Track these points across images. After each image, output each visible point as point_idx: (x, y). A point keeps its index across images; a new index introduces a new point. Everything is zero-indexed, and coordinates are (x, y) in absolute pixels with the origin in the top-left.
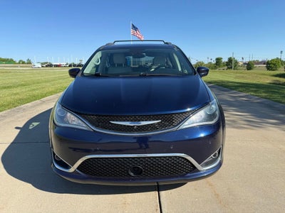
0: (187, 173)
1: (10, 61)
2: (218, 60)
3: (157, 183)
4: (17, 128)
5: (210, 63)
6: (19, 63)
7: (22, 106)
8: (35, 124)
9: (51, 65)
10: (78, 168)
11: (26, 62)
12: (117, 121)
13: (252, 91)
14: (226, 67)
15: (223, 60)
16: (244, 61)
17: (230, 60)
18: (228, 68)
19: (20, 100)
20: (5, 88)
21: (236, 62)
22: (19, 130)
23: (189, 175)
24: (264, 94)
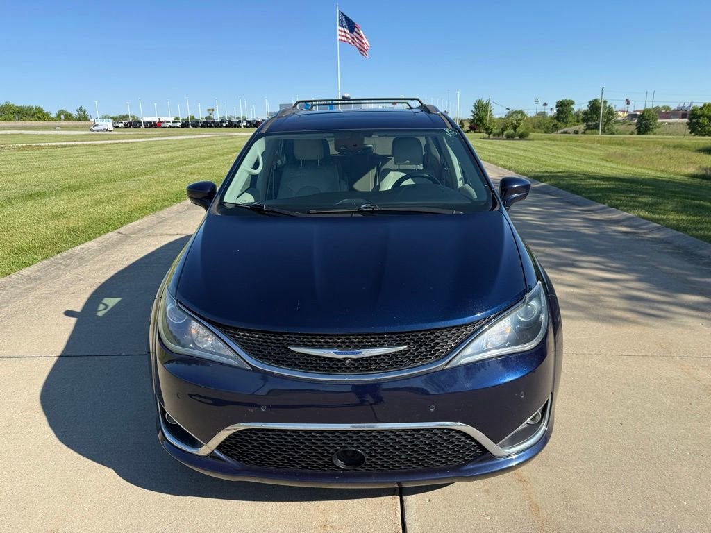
0: (467, 462)
1: (36, 114)
2: (563, 106)
3: (399, 484)
4: (69, 313)
5: (543, 114)
6: (58, 118)
7: (77, 249)
8: (111, 302)
9: (136, 124)
10: (219, 448)
11: (75, 114)
12: (305, 346)
13: (644, 206)
14: (582, 126)
15: (576, 108)
16: (631, 109)
17: (595, 107)
18: (589, 128)
19: (69, 231)
20: (30, 196)
21: (610, 112)
22: (73, 320)
23: (470, 466)
24: (673, 217)
